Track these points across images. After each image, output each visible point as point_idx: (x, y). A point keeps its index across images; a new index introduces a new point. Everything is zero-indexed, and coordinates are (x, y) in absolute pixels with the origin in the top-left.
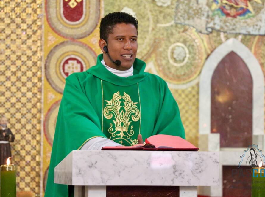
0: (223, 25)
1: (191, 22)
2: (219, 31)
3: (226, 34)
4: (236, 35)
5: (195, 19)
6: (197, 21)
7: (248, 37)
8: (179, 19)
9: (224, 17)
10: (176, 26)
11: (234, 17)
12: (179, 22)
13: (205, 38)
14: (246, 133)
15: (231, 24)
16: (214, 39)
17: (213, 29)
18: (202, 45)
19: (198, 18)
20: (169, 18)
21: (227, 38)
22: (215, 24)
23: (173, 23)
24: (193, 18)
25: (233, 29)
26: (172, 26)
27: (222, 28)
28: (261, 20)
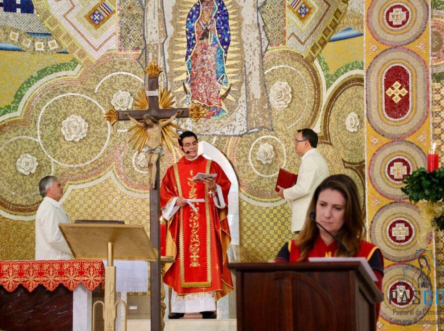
0: (196, 127)
4: (210, 137)
15: (204, 126)
22: (186, 126)
25: (208, 131)
27: (194, 130)
28: (235, 120)
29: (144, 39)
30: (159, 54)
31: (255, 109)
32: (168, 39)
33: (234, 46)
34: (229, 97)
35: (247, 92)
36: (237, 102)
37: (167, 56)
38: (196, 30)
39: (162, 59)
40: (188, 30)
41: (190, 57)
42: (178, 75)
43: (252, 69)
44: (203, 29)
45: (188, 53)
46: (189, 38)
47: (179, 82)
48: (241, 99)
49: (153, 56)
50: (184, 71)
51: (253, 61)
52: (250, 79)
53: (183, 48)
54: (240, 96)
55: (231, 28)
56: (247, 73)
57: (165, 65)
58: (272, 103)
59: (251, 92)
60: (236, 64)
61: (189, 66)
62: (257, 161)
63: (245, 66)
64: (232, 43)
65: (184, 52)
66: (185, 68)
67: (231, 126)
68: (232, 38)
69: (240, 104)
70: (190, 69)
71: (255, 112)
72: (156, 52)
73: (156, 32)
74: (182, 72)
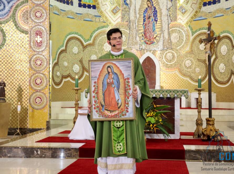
0: (146, 47)
1: (134, 47)
2: (144, 49)
3: (147, 51)
4: (150, 51)
5: (135, 45)
6: (136, 46)
7: (154, 51)
8: (129, 45)
9: (146, 45)
10: (128, 48)
11: (150, 44)
12: (129, 47)
13: (139, 52)
14: (154, 85)
15: (148, 47)
16: (142, 52)
17: (142, 49)
18: (138, 54)
19: (136, 45)
20: (125, 45)
21: (147, 52)
22: (143, 47)
23: (127, 47)
24: (134, 45)
25: (149, 49)
26: (126, 48)
27: (145, 48)
28: (159, 45)
29: (129, 18)
30: (134, 23)
31: (166, 42)
32: (137, 19)
33: (159, 22)
34: (157, 38)
35: (163, 36)
36: (160, 40)
37: (137, 24)
38: (146, 16)
39: (135, 26)
40: (144, 16)
41: (144, 25)
42: (140, 31)
43: (165, 29)
44: (148, 16)
45: (144, 24)
46: (144, 18)
47: (140, 33)
48: (161, 39)
49: (132, 24)
50: (142, 29)
51: (165, 27)
52: (164, 32)
53: (142, 22)
54: (161, 38)
55: (158, 16)
56: (163, 31)
57: (136, 27)
58: (172, 40)
59: (165, 36)
60: (159, 28)
61: (144, 28)
62: (166, 59)
63: (162, 28)
64: (158, 21)
65: (142, 23)
66: (142, 28)
67: (158, 47)
68: (158, 19)
69: (161, 40)
70: (144, 29)
71: (166, 43)
72: (133, 23)
73: (133, 16)
74: (141, 30)
